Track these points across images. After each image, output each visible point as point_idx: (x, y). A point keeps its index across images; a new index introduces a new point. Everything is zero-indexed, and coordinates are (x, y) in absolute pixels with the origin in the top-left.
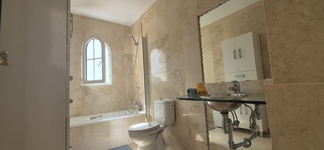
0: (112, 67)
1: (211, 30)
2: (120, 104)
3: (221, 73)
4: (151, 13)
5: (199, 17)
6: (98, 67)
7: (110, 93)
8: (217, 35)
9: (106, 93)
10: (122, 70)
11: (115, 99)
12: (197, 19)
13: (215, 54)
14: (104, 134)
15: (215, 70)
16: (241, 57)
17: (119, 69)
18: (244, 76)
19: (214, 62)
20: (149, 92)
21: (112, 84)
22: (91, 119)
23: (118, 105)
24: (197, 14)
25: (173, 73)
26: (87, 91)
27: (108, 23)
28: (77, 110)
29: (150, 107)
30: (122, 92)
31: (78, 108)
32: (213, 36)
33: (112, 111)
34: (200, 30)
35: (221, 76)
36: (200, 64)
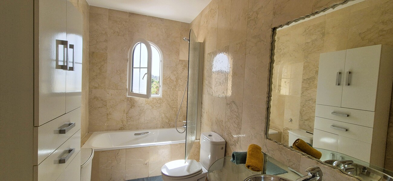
0: (163, 76)
1: (307, 31)
2: (170, 120)
3: (312, 99)
4: (212, 9)
5: (274, 29)
6: (143, 79)
7: (159, 107)
8: (316, 40)
9: (154, 107)
10: (175, 80)
11: (164, 114)
12: (270, 33)
13: (308, 68)
14: (142, 160)
15: (303, 93)
16: (349, 85)
17: (171, 79)
18: (348, 116)
19: (304, 80)
20: (201, 115)
21: (161, 97)
22: (136, 134)
23: (167, 121)
24: (272, 25)
25: (229, 105)
26: (133, 103)
27: (162, 20)
28: (122, 123)
29: (200, 133)
30: (173, 107)
31: (122, 122)
32: (309, 41)
33: (160, 128)
34: (273, 52)
35: (310, 102)
36: (265, 107)
